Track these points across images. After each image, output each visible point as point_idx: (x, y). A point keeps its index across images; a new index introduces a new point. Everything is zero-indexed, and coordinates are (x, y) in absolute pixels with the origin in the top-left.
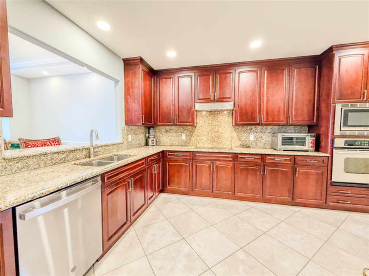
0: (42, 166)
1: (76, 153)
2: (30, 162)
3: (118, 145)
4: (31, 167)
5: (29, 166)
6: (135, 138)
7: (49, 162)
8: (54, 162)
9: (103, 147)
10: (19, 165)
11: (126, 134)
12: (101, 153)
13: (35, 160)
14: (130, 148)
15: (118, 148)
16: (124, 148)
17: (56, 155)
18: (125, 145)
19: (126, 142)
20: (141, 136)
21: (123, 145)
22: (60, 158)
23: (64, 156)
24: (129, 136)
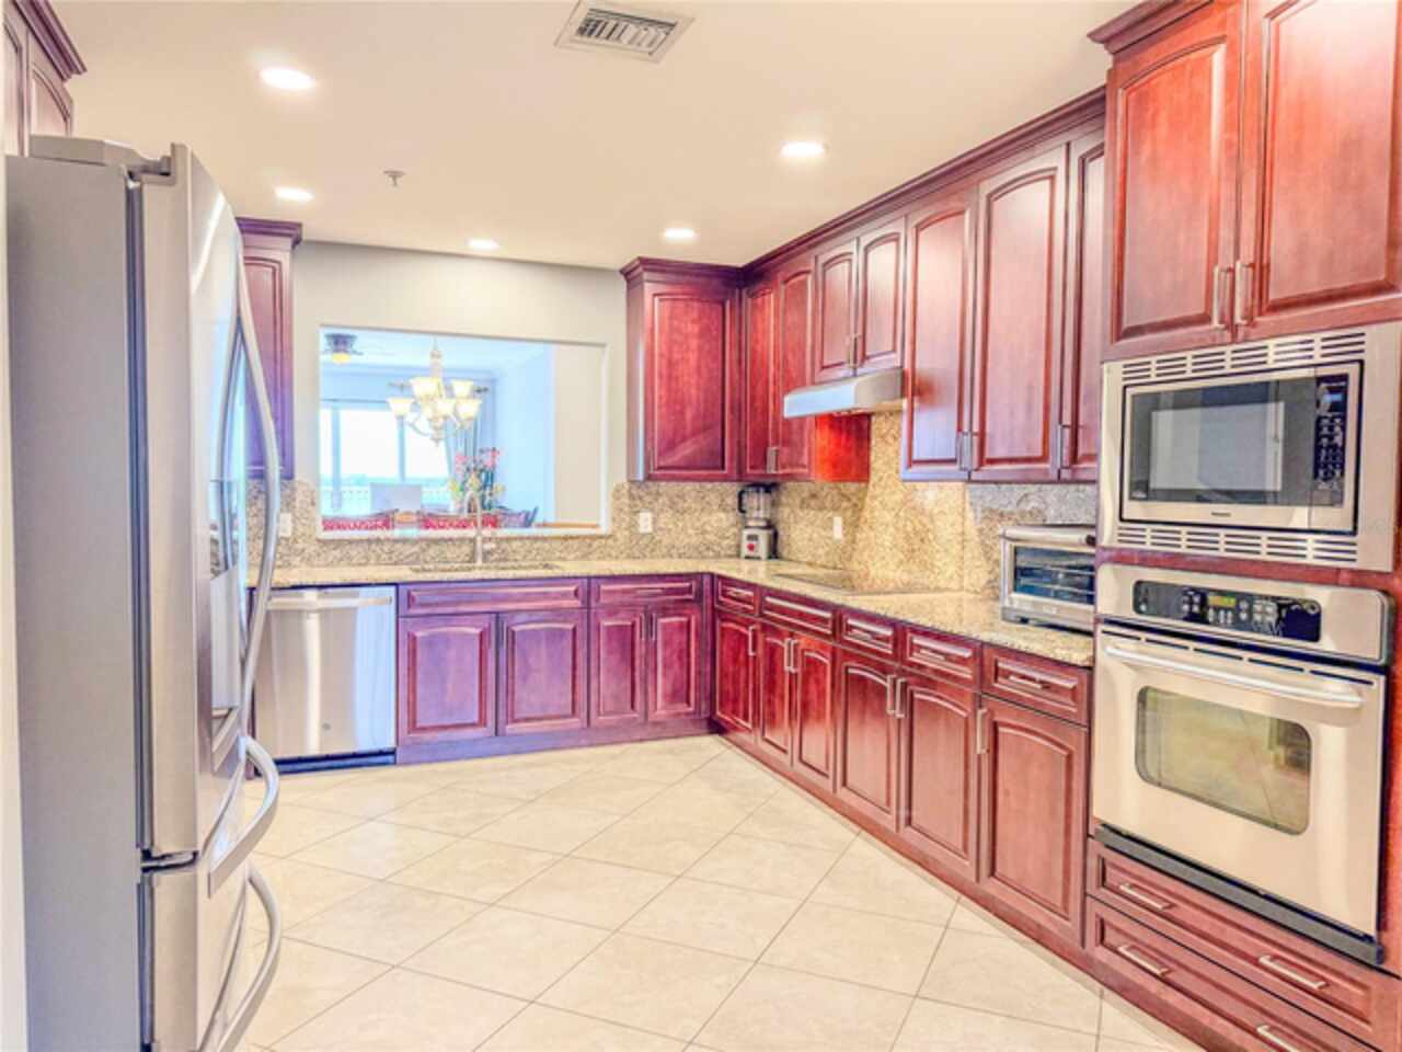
0: (372, 561)
1: (444, 547)
2: (354, 552)
3: (588, 541)
4: (354, 561)
5: (350, 558)
6: (675, 523)
7: (384, 556)
8: (394, 559)
9: (527, 542)
10: (337, 553)
11: (626, 509)
12: (518, 557)
13: (360, 549)
14: (645, 556)
15: (585, 549)
16: (614, 553)
17: (398, 546)
18: (618, 543)
19: (622, 535)
20: (713, 518)
21: (610, 542)
22: (407, 553)
23: (416, 549)
24: (641, 515)
